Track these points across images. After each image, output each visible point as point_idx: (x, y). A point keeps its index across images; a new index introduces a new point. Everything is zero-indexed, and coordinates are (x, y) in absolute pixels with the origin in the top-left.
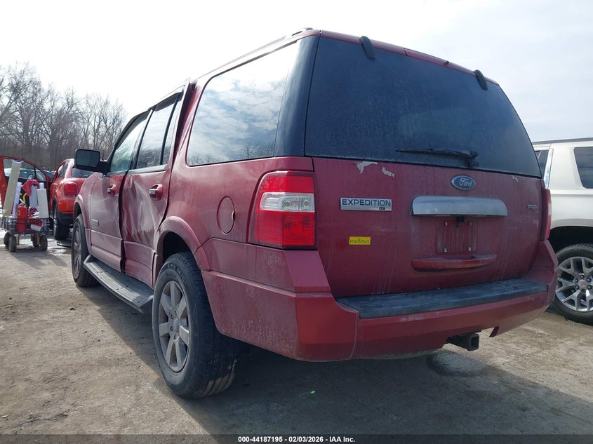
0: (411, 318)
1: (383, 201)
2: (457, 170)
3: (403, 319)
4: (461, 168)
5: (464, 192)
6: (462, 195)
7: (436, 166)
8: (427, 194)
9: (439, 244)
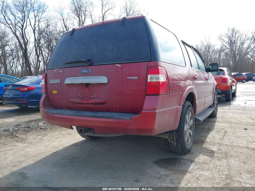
0: (58, 116)
1: (58, 80)
2: (83, 67)
3: (56, 115)
4: (86, 66)
5: (85, 75)
6: (84, 76)
7: (75, 67)
8: (71, 77)
9: (79, 94)
